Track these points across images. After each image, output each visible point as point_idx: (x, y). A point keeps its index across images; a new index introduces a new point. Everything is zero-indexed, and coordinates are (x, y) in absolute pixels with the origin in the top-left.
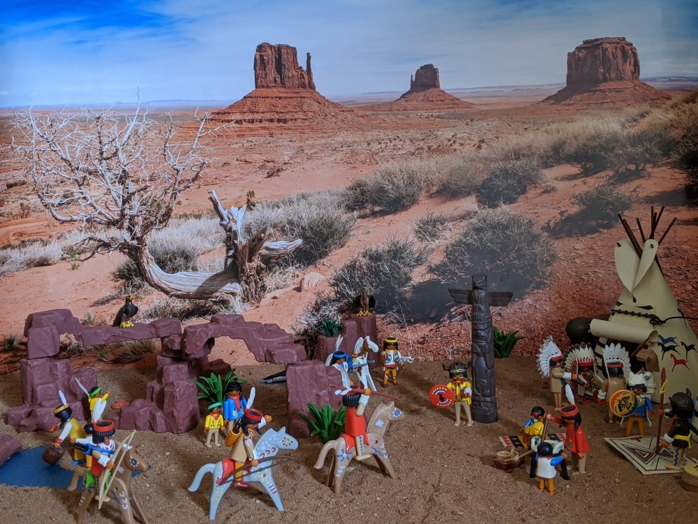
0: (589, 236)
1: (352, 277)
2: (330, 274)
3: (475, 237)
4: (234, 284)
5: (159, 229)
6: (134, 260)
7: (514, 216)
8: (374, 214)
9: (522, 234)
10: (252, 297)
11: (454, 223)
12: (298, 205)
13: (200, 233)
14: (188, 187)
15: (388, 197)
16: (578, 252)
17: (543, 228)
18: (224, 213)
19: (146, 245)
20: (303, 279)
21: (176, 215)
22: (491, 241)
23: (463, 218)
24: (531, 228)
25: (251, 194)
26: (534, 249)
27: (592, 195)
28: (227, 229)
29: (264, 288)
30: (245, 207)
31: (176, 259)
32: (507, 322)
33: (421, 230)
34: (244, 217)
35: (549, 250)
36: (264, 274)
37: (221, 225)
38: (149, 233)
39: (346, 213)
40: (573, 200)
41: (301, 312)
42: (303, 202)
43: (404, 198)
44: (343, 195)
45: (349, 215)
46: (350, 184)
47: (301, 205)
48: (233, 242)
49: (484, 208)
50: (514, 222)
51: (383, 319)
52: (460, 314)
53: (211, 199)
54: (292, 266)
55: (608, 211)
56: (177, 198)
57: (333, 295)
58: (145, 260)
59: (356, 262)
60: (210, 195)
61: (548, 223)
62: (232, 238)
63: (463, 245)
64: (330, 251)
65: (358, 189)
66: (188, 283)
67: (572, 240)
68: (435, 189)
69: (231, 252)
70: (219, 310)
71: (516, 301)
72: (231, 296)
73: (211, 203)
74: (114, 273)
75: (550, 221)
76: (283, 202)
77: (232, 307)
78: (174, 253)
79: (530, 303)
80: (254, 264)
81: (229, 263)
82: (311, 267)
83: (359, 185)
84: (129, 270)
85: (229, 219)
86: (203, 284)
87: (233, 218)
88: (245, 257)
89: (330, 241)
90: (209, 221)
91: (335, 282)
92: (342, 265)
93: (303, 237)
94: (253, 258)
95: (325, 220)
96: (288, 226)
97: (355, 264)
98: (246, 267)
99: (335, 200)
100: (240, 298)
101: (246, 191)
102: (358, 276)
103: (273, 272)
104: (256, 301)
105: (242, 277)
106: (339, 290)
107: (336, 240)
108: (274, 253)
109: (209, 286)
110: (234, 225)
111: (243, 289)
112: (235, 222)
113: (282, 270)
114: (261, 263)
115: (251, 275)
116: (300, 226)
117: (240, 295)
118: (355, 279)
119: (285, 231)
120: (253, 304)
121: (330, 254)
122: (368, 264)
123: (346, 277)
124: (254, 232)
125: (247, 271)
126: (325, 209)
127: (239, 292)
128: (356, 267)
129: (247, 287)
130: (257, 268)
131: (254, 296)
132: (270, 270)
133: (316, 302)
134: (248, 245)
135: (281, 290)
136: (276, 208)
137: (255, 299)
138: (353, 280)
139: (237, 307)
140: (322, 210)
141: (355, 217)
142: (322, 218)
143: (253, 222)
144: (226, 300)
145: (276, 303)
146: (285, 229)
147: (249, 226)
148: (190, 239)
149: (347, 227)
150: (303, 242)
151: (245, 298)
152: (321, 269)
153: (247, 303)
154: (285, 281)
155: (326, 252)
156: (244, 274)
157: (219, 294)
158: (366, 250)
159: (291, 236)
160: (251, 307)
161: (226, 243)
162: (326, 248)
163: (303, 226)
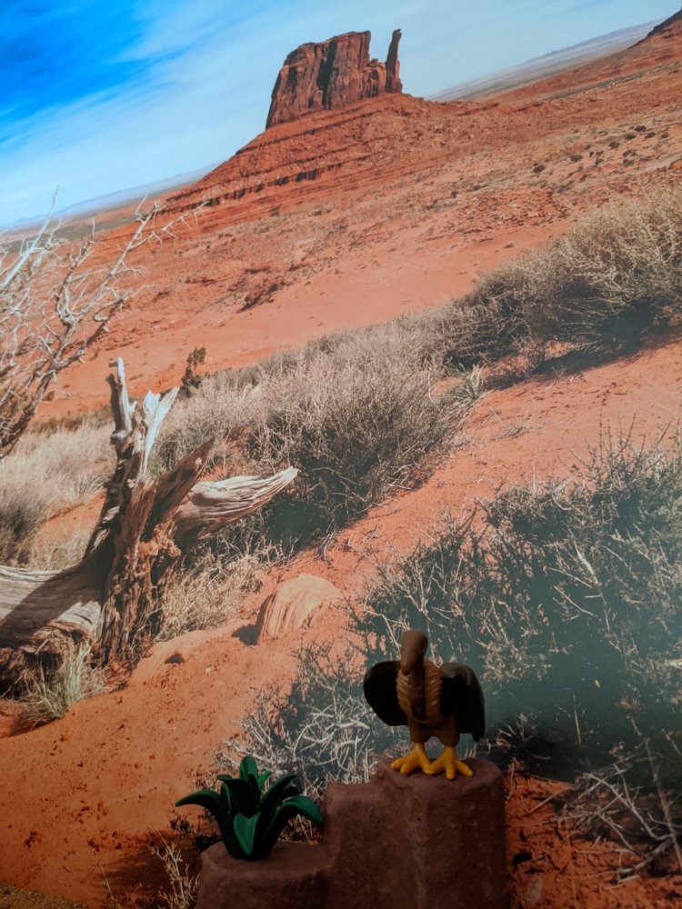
1: (437, 599)
2: (362, 582)
4: (90, 604)
10: (118, 650)
12: (307, 371)
13: (65, 466)
14: (76, 358)
18: (129, 410)
20: (273, 597)
21: (36, 424)
28: (124, 449)
29: (155, 623)
30: (176, 390)
34: (168, 417)
37: (114, 441)
39: (444, 377)
42: (322, 359)
44: (441, 326)
45: (455, 381)
46: (469, 289)
47: (314, 368)
48: (126, 485)
53: (111, 379)
54: (251, 552)
56: (49, 387)
60: (113, 370)
62: (127, 472)
64: (375, 502)
65: (493, 299)
69: (112, 513)
70: (31, 682)
72: (71, 642)
76: (269, 368)
77: (61, 680)
80: (154, 547)
82: (306, 556)
83: (497, 287)
85: (134, 423)
86: (25, 601)
87: (142, 422)
88: (139, 525)
89: (380, 470)
90: (92, 431)
91: (372, 612)
92: (409, 551)
93: (303, 461)
94: (157, 529)
95: (375, 407)
96: (267, 431)
97: (455, 548)
98: (132, 556)
99: (413, 343)
100: (89, 651)
101: (190, 349)
102: (462, 595)
103: (194, 571)
104: (123, 666)
105: (115, 584)
106: (383, 647)
107: (401, 465)
108: (214, 512)
109: (35, 609)
110: (141, 439)
111: (105, 623)
112: (145, 431)
113: (219, 566)
114: (172, 542)
115: (136, 580)
116: (300, 429)
117: (91, 642)
118: (448, 608)
119: (257, 446)
120: (114, 673)
121: (371, 514)
122: (508, 546)
123: (417, 597)
124: (180, 456)
125: (130, 567)
126: (380, 372)
127: (93, 632)
128: (457, 561)
129: (117, 614)
130: (158, 557)
131: (124, 649)
132: (189, 564)
133: (295, 686)
134: (155, 491)
135: (197, 634)
136: (250, 385)
137: (124, 657)
138: (440, 610)
139: (74, 678)
140: (372, 376)
141: (475, 386)
142: (368, 402)
143: (184, 428)
144: (55, 655)
145: (173, 678)
146: (259, 440)
147: (174, 438)
148: (42, 481)
149: (443, 419)
150: (299, 475)
151: (102, 651)
152: (334, 564)
153: (101, 671)
154: (218, 603)
155: (361, 506)
156: (122, 576)
157: (48, 633)
158: (505, 497)
159: (269, 460)
160: (106, 684)
161: (109, 488)
162: (363, 491)
163: (310, 428)
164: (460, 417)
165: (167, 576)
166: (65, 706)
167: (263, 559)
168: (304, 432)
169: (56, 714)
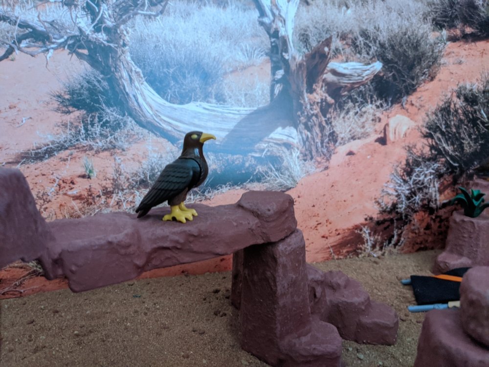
1: (448, 126)
2: (422, 120)
4: (288, 128)
5: (150, 17)
6: (102, 73)
8: (465, 37)
10: (317, 151)
12: (374, 8)
13: (225, 33)
15: (479, 15)
18: (266, 3)
19: (124, 45)
20: (387, 125)
28: (272, 31)
29: (333, 137)
31: (184, 77)
34: (297, 15)
36: (332, 114)
37: (262, 24)
38: (129, 23)
39: (433, 31)
44: (429, 4)
45: (437, 34)
48: (282, 56)
54: (371, 103)
57: (427, 151)
58: (125, 74)
59: (450, 103)
62: (280, 48)
64: (418, 84)
69: (280, 73)
70: (267, 173)
72: (285, 150)
74: (59, 96)
77: (287, 169)
78: (180, 66)
80: (317, 97)
81: (277, 91)
82: (396, 107)
84: (93, 91)
85: (274, 15)
86: (236, 126)
87: (279, 14)
88: (302, 83)
89: (417, 70)
90: (240, 13)
91: (428, 131)
93: (383, 59)
94: (314, 86)
95: (409, 37)
96: (361, 39)
97: (449, 106)
98: (305, 101)
99: (419, 8)
100: (299, 153)
102: (454, 124)
103: (344, 112)
104: (323, 158)
105: (300, 117)
106: (434, 143)
107: (424, 69)
108: (345, 81)
109: (248, 131)
110: (282, 27)
111: (303, 138)
112: (284, 22)
113: (358, 109)
114: (327, 95)
115: (313, 115)
116: (378, 42)
117: (298, 149)
118: (451, 129)
119: (357, 46)
120: (319, 163)
121: (418, 89)
122: (464, 107)
123: (441, 124)
124: (314, 44)
125: (306, 108)
126: (408, 20)
127: (297, 143)
128: (450, 111)
129: (309, 134)
130: (322, 102)
131: (320, 150)
132: (341, 107)
134: (305, 63)
135: (357, 141)
136: (344, 8)
137: (322, 154)
138: (449, 130)
139: (295, 167)
140: (405, 21)
141: (445, 38)
142: (405, 34)
143: (311, 26)
144: (277, 157)
145: (352, 162)
146: (358, 43)
147: (306, 31)
148: (209, 43)
149: (436, 51)
150: (383, 66)
151: (307, 153)
152: (409, 111)
153: (311, 162)
154: (363, 127)
155: (413, 86)
156: (303, 113)
157: (265, 145)
158: (460, 88)
159: (366, 56)
160: (316, 168)
161: (271, 57)
162: (413, 79)
163: (382, 42)
164: (441, 52)
165: (330, 113)
166: (294, 181)
167: (378, 107)
168: (380, 44)
169: (290, 186)
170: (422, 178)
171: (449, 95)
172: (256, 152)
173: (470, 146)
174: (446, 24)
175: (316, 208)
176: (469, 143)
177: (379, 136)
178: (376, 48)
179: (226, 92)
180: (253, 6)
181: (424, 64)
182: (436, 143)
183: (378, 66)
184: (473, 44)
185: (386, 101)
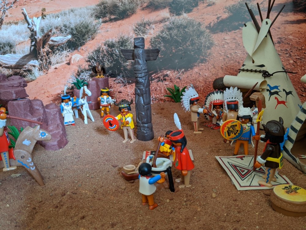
0: (233, 31)
1: (98, 57)
2: (86, 55)
3: (168, 33)
4: (35, 60)
7: (190, 20)
8: (111, 20)
9: (194, 31)
10: (44, 68)
11: (156, 25)
12: (69, 16)
13: (18, 33)
14: (11, 7)
15: (119, 10)
16: (226, 41)
17: (206, 27)
18: (30, 21)
20: (71, 58)
21: (5, 23)
22: (176, 35)
23: (161, 22)
24: (200, 27)
25: (44, 10)
26: (200, 40)
27: (236, 6)
28: (32, 30)
29: (50, 63)
30: (40, 17)
31: (5, 47)
32: (183, 82)
33: (137, 29)
34: (40, 23)
35: (209, 40)
36: (50, 55)
37: (28, 28)
39: (95, 20)
40: (225, 10)
41: (70, 77)
42: (72, 14)
43: (128, 10)
44: (94, 10)
45: (97, 21)
46: (98, 3)
48: (35, 37)
49: (173, 16)
50: (190, 24)
51: (114, 81)
52: (157, 78)
53: (23, 13)
54: (66, 50)
55: (245, 16)
56: (6, 14)
57: (87, 67)
59: (100, 48)
60: (23, 11)
61: (210, 24)
62: (34, 35)
63: (160, 38)
64: (86, 42)
65: (102, 6)
66: (11, 60)
67: (223, 34)
68: (145, 5)
69: (33, 43)
70: (27, 75)
71: (189, 70)
72: (33, 67)
73: (23, 16)
75: (211, 23)
76: (61, 14)
77: (33, 74)
78: (4, 44)
79: (197, 71)
80: (45, 50)
82: (76, 51)
83: (103, 3)
85: (32, 24)
86: (19, 60)
87: (34, 24)
88: (41, 45)
89: (86, 36)
90: (22, 25)
91: (88, 59)
92: (93, 50)
93: (72, 34)
94: (45, 46)
95: (84, 24)
96: (63, 28)
97: (100, 49)
98: (41, 51)
99: (89, 12)
101: (41, 8)
102: (101, 56)
103: (55, 54)
104: (46, 70)
105: (39, 57)
106: (91, 64)
107: (90, 36)
108: (56, 43)
109: (22, 62)
110: (35, 28)
111: (39, 63)
112: (36, 26)
113: (60, 53)
114: (49, 49)
115: (44, 56)
116: (70, 28)
117: (37, 67)
119: (62, 31)
120: (44, 72)
121: (86, 44)
122: (107, 49)
123: (95, 57)
124: (46, 32)
125: (41, 53)
126: (84, 17)
127: (37, 65)
128: (100, 51)
129: (42, 62)
130: (47, 51)
132: (54, 53)
133: (78, 71)
134: (42, 39)
135: (59, 64)
136: (57, 18)
138: (98, 58)
139: (36, 73)
140: (82, 18)
141: (101, 22)
142: (82, 23)
143: (45, 26)
144: (30, 70)
145: (56, 71)
146: (62, 30)
147: (43, 28)
148: (12, 36)
149: (96, 28)
150: (72, 37)
151: (41, 68)
152: (81, 52)
153: (41, 71)
154: (62, 59)
155: (84, 42)
156: (40, 55)
157: (27, 66)
158: (106, 41)
159: (65, 34)
160: (43, 73)
161: (31, 38)
162: (84, 40)
163: (72, 28)
164: (98, 28)
166: (36, 78)
167: (68, 52)
168: (71, 28)
169: (34, 79)
170: (84, 77)
171: (100, 45)
172: (24, 68)
173: (108, 65)
174: (101, 16)
175: (43, 87)
176: (108, 64)
177: (67, 62)
178: (69, 30)
179: (16, 50)
180: (26, 23)
181: (89, 34)
182: (92, 64)
183: (70, 37)
184: (115, 22)
185: (72, 49)
